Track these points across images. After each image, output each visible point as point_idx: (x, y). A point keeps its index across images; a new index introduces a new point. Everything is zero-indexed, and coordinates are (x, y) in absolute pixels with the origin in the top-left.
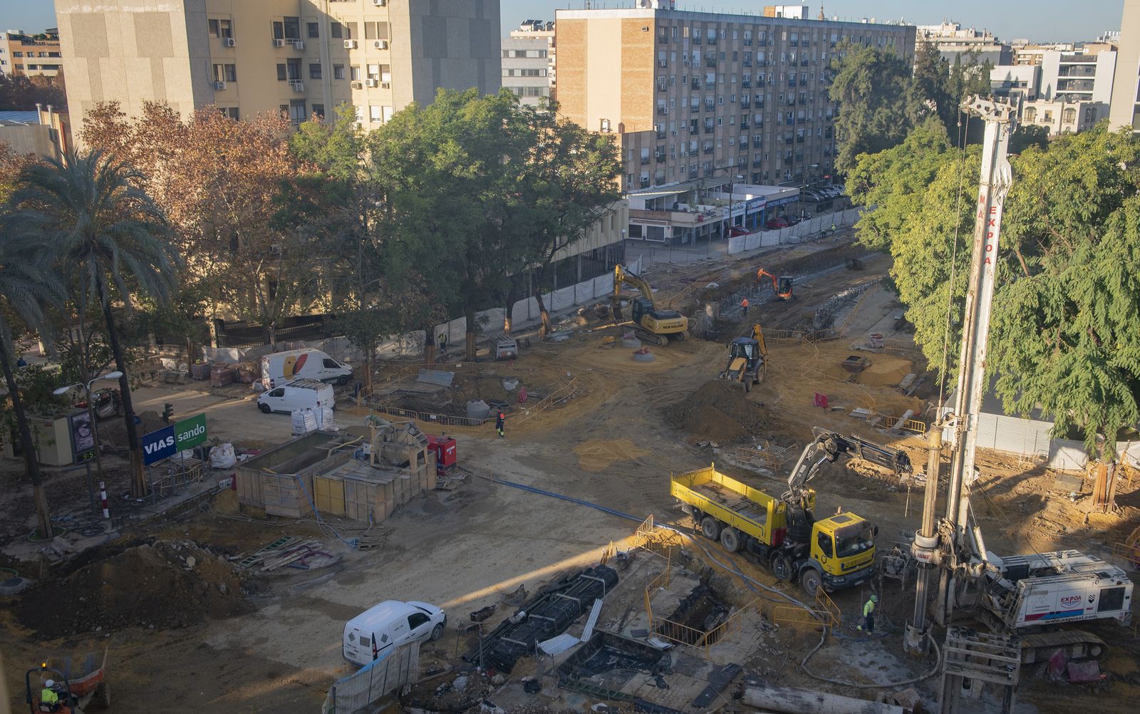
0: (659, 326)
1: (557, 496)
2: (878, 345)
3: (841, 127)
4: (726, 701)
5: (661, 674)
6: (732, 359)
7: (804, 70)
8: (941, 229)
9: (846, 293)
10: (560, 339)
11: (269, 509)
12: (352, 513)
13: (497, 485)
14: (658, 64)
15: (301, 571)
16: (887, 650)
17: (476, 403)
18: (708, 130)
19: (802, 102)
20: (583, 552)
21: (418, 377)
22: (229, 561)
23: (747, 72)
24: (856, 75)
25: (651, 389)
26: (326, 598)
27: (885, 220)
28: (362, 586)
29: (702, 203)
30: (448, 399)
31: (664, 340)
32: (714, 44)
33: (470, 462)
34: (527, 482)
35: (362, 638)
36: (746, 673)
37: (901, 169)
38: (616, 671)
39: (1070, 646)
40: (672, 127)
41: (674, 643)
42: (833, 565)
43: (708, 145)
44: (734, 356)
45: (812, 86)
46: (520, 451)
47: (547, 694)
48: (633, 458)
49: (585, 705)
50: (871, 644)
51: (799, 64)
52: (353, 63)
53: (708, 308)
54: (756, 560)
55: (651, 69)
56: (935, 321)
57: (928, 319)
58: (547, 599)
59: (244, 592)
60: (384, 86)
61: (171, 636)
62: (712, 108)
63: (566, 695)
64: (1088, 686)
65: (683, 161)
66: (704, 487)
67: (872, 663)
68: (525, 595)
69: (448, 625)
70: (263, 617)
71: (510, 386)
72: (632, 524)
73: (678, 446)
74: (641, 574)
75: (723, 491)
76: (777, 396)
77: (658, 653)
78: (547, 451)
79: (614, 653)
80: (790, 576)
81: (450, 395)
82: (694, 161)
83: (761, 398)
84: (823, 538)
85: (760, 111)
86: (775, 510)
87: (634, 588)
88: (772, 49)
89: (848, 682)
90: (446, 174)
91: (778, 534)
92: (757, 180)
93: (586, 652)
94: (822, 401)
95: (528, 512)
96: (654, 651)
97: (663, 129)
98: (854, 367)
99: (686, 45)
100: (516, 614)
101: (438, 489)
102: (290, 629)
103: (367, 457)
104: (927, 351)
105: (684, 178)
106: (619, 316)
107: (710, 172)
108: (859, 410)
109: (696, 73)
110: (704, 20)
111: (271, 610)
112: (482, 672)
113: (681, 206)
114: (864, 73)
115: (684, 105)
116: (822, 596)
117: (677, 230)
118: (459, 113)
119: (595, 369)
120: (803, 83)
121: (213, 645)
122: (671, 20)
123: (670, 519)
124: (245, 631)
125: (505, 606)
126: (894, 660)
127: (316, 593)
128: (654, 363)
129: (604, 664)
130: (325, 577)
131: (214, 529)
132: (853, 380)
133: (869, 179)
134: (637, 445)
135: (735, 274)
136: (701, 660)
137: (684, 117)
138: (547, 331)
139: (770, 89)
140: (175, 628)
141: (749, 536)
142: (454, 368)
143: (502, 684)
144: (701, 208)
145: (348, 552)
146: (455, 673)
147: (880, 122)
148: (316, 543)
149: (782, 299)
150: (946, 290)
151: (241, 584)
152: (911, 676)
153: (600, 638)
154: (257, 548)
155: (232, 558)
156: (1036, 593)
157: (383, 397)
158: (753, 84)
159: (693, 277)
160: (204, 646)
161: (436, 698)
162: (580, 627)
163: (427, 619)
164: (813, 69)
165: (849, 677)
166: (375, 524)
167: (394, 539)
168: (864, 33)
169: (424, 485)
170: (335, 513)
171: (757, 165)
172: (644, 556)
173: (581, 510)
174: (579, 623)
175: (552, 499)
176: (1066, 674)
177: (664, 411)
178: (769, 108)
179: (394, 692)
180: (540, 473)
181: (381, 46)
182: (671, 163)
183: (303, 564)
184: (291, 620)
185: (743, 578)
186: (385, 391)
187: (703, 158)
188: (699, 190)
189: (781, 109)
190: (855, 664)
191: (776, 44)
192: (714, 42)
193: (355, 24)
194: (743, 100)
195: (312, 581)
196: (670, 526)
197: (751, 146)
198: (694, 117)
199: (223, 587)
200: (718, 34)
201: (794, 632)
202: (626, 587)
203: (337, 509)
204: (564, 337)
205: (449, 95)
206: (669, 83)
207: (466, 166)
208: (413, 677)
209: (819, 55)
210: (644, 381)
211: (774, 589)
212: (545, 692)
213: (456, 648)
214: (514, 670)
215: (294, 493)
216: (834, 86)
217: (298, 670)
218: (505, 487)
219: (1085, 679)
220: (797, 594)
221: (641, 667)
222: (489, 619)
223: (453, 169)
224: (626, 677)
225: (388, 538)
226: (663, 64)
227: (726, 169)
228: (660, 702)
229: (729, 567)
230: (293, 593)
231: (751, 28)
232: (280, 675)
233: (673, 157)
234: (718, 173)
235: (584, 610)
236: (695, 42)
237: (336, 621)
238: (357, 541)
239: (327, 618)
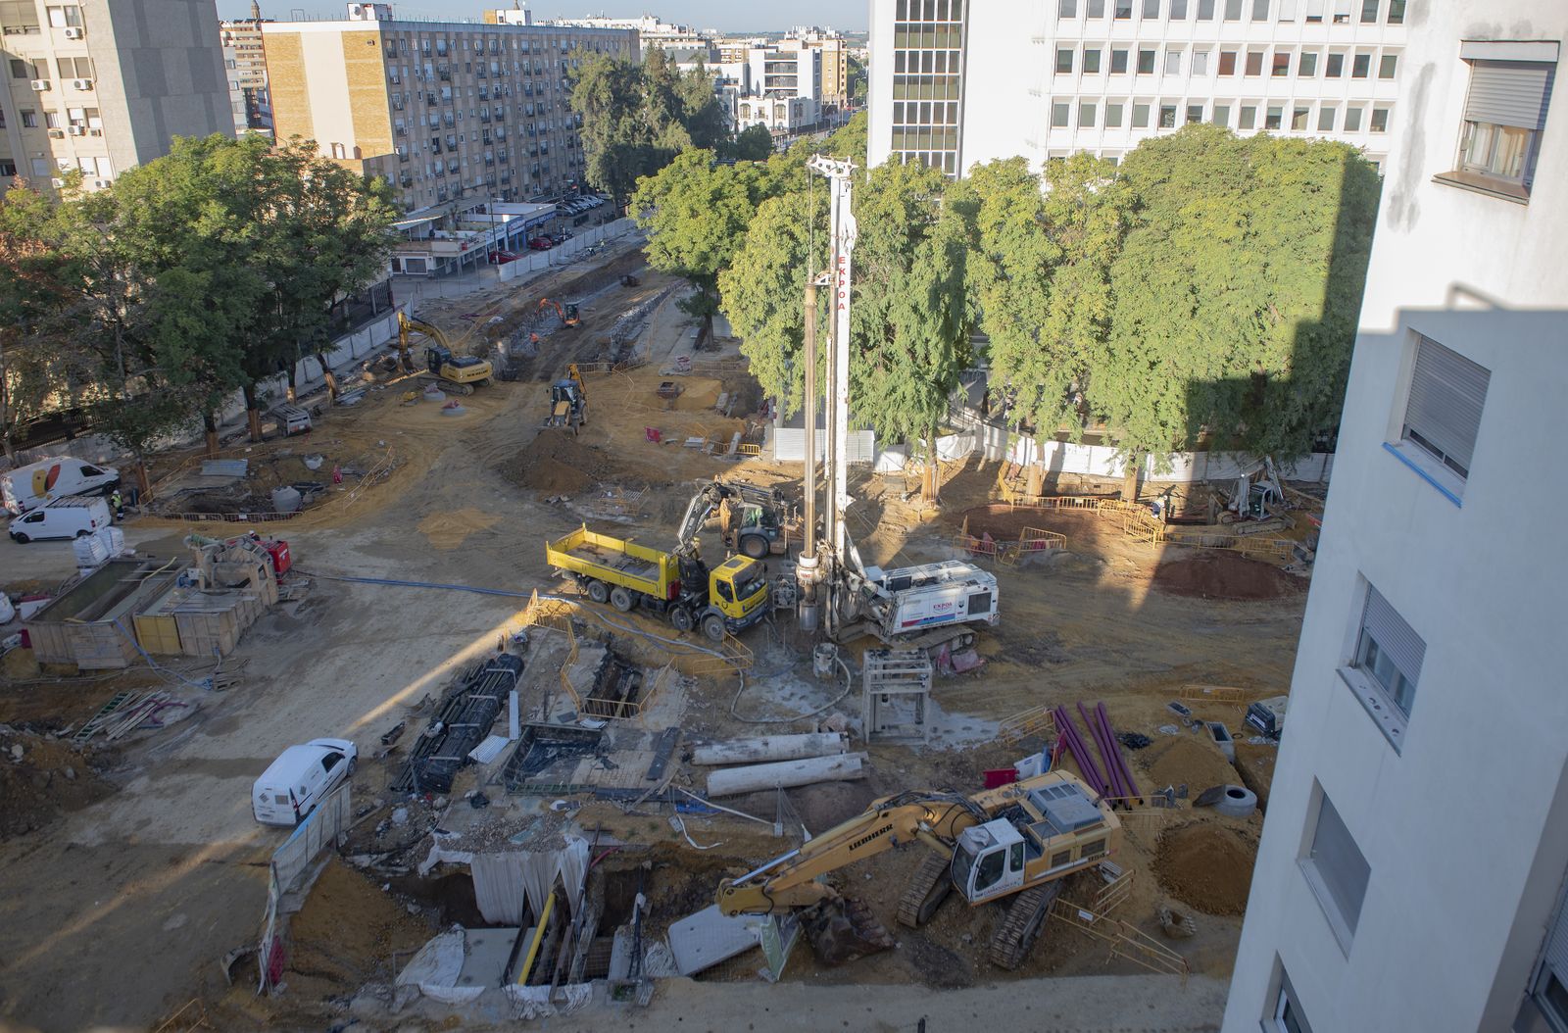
0: (463, 375)
1: (421, 585)
2: (686, 368)
3: (588, 138)
4: (677, 767)
5: (606, 755)
6: (554, 404)
7: (538, 78)
8: (770, 267)
9: (631, 313)
10: (352, 401)
11: (82, 664)
12: (190, 649)
13: (348, 584)
14: (390, 81)
15: (156, 731)
16: (801, 679)
17: (283, 490)
18: (451, 149)
19: (541, 112)
20: (472, 642)
21: (201, 469)
22: (59, 737)
23: (482, 84)
24: (595, 85)
25: (475, 446)
26: (202, 756)
27: (676, 243)
28: (238, 733)
29: (458, 229)
30: (246, 491)
31: (470, 389)
32: (445, 55)
33: (306, 562)
34: (381, 575)
35: (277, 797)
36: (685, 734)
37: (683, 192)
38: (559, 763)
39: (950, 641)
40: (414, 149)
41: (608, 720)
42: (735, 609)
43: (453, 165)
44: (556, 400)
45: (548, 94)
46: (358, 539)
47: (499, 805)
48: (486, 527)
49: (541, 807)
50: (785, 677)
51: (533, 73)
52: (46, 107)
53: (500, 344)
54: (650, 615)
55: (383, 86)
56: (770, 354)
57: (763, 352)
58: (458, 703)
59: (94, 770)
60: (94, 133)
61: (22, 844)
62: (451, 125)
63: (518, 801)
64: (972, 673)
65: (430, 184)
66: (579, 549)
67: (792, 695)
68: (433, 703)
69: (360, 756)
70: (132, 795)
71: (315, 464)
72: (520, 602)
73: (527, 507)
74: (544, 654)
75: (599, 550)
76: (607, 436)
77: (596, 735)
78: (388, 534)
79: (550, 745)
80: (691, 626)
81: (247, 486)
82: (441, 183)
83: (592, 440)
84: (722, 586)
85: (501, 124)
86: (668, 564)
87: (543, 670)
88: (504, 58)
89: (778, 719)
90: (213, 241)
91: (674, 588)
92: (509, 197)
93: (523, 751)
94: (655, 436)
95: (396, 609)
96: (590, 733)
97: (404, 151)
98: (669, 393)
99: (416, 58)
100: (432, 726)
101: (281, 602)
102: (173, 802)
103: (195, 583)
104: (763, 380)
105: (434, 201)
106: (409, 366)
107: (459, 193)
108: (691, 439)
109: (431, 88)
110: (432, 30)
111: (139, 785)
112: (419, 798)
113: (438, 234)
114: (602, 82)
115: (423, 123)
116: (728, 638)
117: (440, 260)
118: (207, 163)
119: (405, 431)
120: (540, 93)
121: (83, 842)
122: (397, 32)
123: (551, 587)
124: (116, 817)
125: (413, 720)
126: (810, 688)
127: (187, 752)
128: (468, 416)
129: (544, 759)
130: (188, 732)
131: (16, 700)
132: (672, 408)
133: (651, 202)
134: (485, 512)
135: (516, 303)
136: (638, 730)
137: (425, 136)
138: (335, 393)
139: (508, 101)
140: (24, 834)
141: (642, 594)
142: (241, 454)
143: (445, 807)
144: (461, 234)
145: (202, 695)
146: (389, 807)
147: (625, 131)
148: (161, 694)
149: (570, 326)
150: (778, 322)
151: (88, 762)
152: (828, 700)
153: (531, 734)
154: (88, 715)
155: (61, 733)
156: (910, 603)
157: (167, 500)
158: (490, 97)
159: (472, 312)
160: (71, 847)
161: (379, 839)
162: (504, 725)
163: (340, 756)
164: (547, 77)
165: (777, 713)
166: (223, 657)
167: (253, 670)
168: (594, 40)
169: (266, 601)
170: (168, 652)
171: (505, 181)
172: (539, 634)
173: (453, 597)
174: (500, 721)
175: (417, 589)
176: (952, 666)
177: (499, 469)
178: (509, 120)
179: (329, 844)
180: (392, 561)
181: (83, 86)
182: (418, 187)
183: (155, 722)
184: (169, 792)
185: (645, 636)
186: (166, 494)
187: (451, 179)
188: (453, 214)
189: (521, 121)
190: (778, 700)
191: (508, 54)
192: (444, 54)
193: (44, 61)
194: (483, 114)
195: (175, 740)
196: (553, 596)
197: (497, 161)
198: (435, 135)
199: (70, 772)
200: (447, 45)
201: (713, 681)
202: (534, 671)
203: (170, 647)
204: (356, 399)
205: (188, 142)
206: (404, 101)
207: (237, 231)
208: (346, 823)
209: (551, 64)
210: (464, 438)
211: (679, 641)
212: (495, 803)
213: (378, 779)
214: (453, 788)
215: (114, 640)
216: (575, 96)
217: (202, 847)
218: (358, 585)
219: (968, 667)
220: (702, 642)
221: (583, 753)
222: (402, 738)
223: (221, 233)
224: (571, 767)
225: (246, 670)
226: (395, 80)
227: (475, 188)
228: (614, 784)
229: (628, 628)
230: (157, 759)
231: (480, 36)
232: (184, 859)
233: (419, 180)
234: (468, 194)
235: (501, 705)
236: (428, 54)
237: (225, 781)
238: (210, 681)
239: (213, 779)
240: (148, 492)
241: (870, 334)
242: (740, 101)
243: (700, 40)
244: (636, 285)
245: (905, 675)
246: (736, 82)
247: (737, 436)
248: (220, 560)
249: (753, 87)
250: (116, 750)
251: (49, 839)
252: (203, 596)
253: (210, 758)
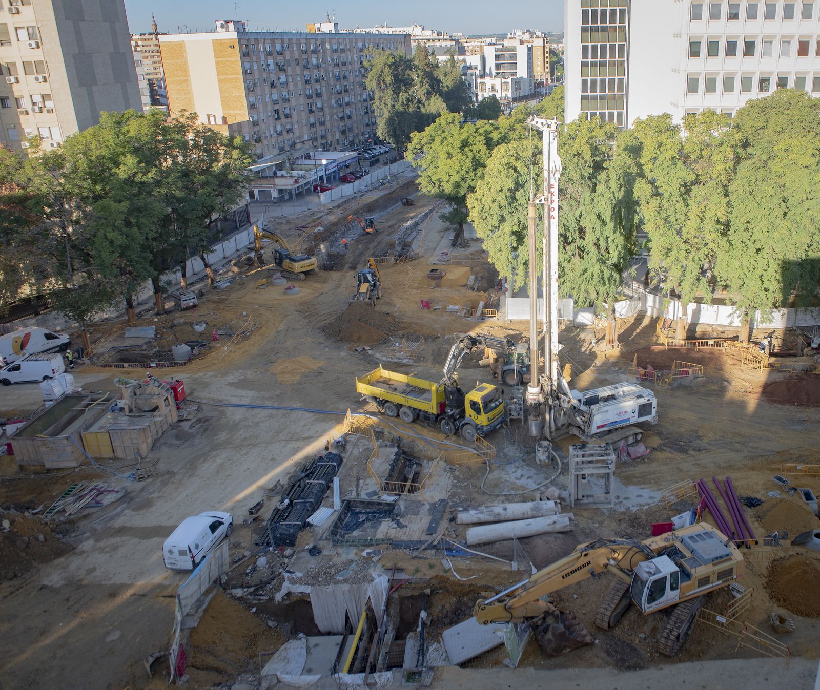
0: (298, 267)
1: (273, 408)
2: (446, 259)
3: (378, 107)
4: (446, 526)
5: (398, 518)
6: (359, 285)
7: (344, 68)
8: (501, 190)
9: (409, 223)
10: (224, 286)
11: (48, 465)
12: (120, 454)
13: (224, 408)
14: (245, 72)
15: (98, 508)
16: (528, 465)
17: (179, 346)
18: (287, 116)
19: (346, 91)
20: (308, 445)
21: (124, 334)
22: (34, 514)
23: (307, 73)
24: (382, 72)
25: (307, 314)
26: (129, 525)
27: (438, 176)
28: (153, 509)
29: (293, 170)
30: (155, 347)
31: (303, 276)
32: (282, 54)
33: (196, 394)
34: (246, 401)
35: (179, 551)
36: (451, 503)
37: (442, 142)
38: (367, 524)
39: (627, 438)
40: (262, 117)
41: (399, 495)
42: (483, 420)
43: (288, 127)
44: (360, 282)
45: (351, 79)
46: (230, 378)
47: (328, 554)
48: (315, 368)
49: (356, 554)
50: (517, 464)
51: (340, 65)
52: (16, 95)
53: (322, 246)
54: (426, 425)
55: (241, 76)
56: (502, 249)
57: (498, 247)
58: (299, 486)
59: (58, 536)
60: (48, 111)
61: (10, 586)
62: (286, 100)
63: (340, 550)
64: (641, 459)
65: (273, 140)
66: (378, 382)
67: (522, 476)
68: (282, 486)
69: (234, 523)
70: (83, 552)
71: (200, 328)
72: (339, 418)
73: (343, 354)
74: (356, 452)
75: (391, 382)
76: (395, 306)
77: (392, 506)
78: (250, 374)
79: (361, 513)
80: (453, 431)
81: (155, 344)
82: (280, 139)
83: (385, 309)
84: (474, 404)
85: (320, 99)
86: (437, 390)
87: (355, 463)
88: (321, 55)
89: (513, 492)
90: (130, 181)
91: (442, 406)
92: (326, 148)
93: (343, 517)
94: (427, 305)
95: (257, 424)
96: (388, 504)
97: (256, 118)
98: (435, 276)
99: (262, 57)
100: (282, 501)
101: (180, 421)
102: (110, 556)
103: (122, 409)
104: (498, 267)
105: (276, 152)
106: (262, 262)
107: (293, 146)
108: (451, 307)
109: (272, 76)
110: (273, 37)
111: (87, 545)
112: (274, 550)
113: (279, 173)
114: (387, 69)
115: (268, 100)
116: (478, 439)
117: (281, 191)
118: (125, 129)
119: (260, 305)
120: (345, 78)
121: (51, 584)
122: (249, 39)
123: (359, 408)
124: (73, 567)
125: (269, 498)
126: (534, 471)
127: (118, 523)
128: (301, 294)
129: (357, 522)
130: (119, 509)
131: (4, 490)
132: (438, 286)
133: (421, 149)
134: (314, 358)
135: (332, 218)
136: (419, 502)
137: (269, 108)
138: (213, 281)
139: (324, 84)
140: (11, 579)
141: (420, 410)
142: (151, 323)
143: (292, 555)
144: (294, 173)
145: (129, 484)
146: (254, 556)
147: (403, 102)
148: (101, 484)
149: (368, 233)
150: (507, 228)
151: (53, 531)
152: (546, 479)
153: (348, 506)
154: (53, 499)
155: (35, 511)
156: (601, 412)
157: (102, 354)
158: (312, 81)
159: (303, 225)
160: (43, 587)
161: (248, 578)
162: (330, 500)
163: (221, 523)
164: (350, 67)
165: (512, 489)
166: (142, 459)
167: (162, 467)
168: (381, 42)
169: (170, 420)
170: (105, 457)
171: (323, 137)
172: (352, 439)
173: (294, 415)
174: (327, 497)
175: (270, 411)
176: (629, 454)
177: (323, 329)
178: (325, 97)
179: (215, 582)
180: (253, 392)
181: (41, 80)
182: (265, 142)
183: (98, 503)
184: (108, 549)
185: (423, 439)
186: (101, 350)
187: (288, 136)
188: (289, 160)
189: (333, 97)
190: (513, 479)
191: (324, 52)
192: (281, 53)
193: (14, 64)
194: (307, 93)
195: (111, 514)
196: (361, 413)
197: (318, 124)
198: (276, 107)
199: (41, 537)
200: (283, 47)
201: (469, 468)
202: (349, 463)
203: (106, 453)
204: (227, 285)
205: (111, 116)
206: (255, 85)
207: (145, 174)
208: (226, 568)
209: (352, 58)
210: (299, 309)
211: (446, 442)
212: (325, 552)
213: (247, 538)
214: (297, 543)
215: (69, 449)
216: (368, 79)
217: (130, 586)
218: (230, 408)
219: (639, 455)
220: (461, 442)
221: (383, 518)
222: (262, 510)
223: (134, 176)
224: (375, 527)
225: (157, 467)
226: (249, 71)
227: (303, 142)
228: (405, 538)
229: (411, 433)
230: (99, 527)
231: (305, 41)
232: (119, 594)
233: (266, 138)
234: (298, 146)
235: (328, 487)
236: (270, 54)
237: (145, 541)
238: (133, 475)
239: (136, 540)
240: (90, 350)
241: (569, 234)
242: (479, 81)
243: (451, 40)
244: (412, 205)
245: (597, 461)
246: (476, 68)
247: (482, 304)
248: (138, 394)
249: (488, 71)
250: (72, 523)
251: (28, 582)
252: (127, 418)
253: (134, 526)
